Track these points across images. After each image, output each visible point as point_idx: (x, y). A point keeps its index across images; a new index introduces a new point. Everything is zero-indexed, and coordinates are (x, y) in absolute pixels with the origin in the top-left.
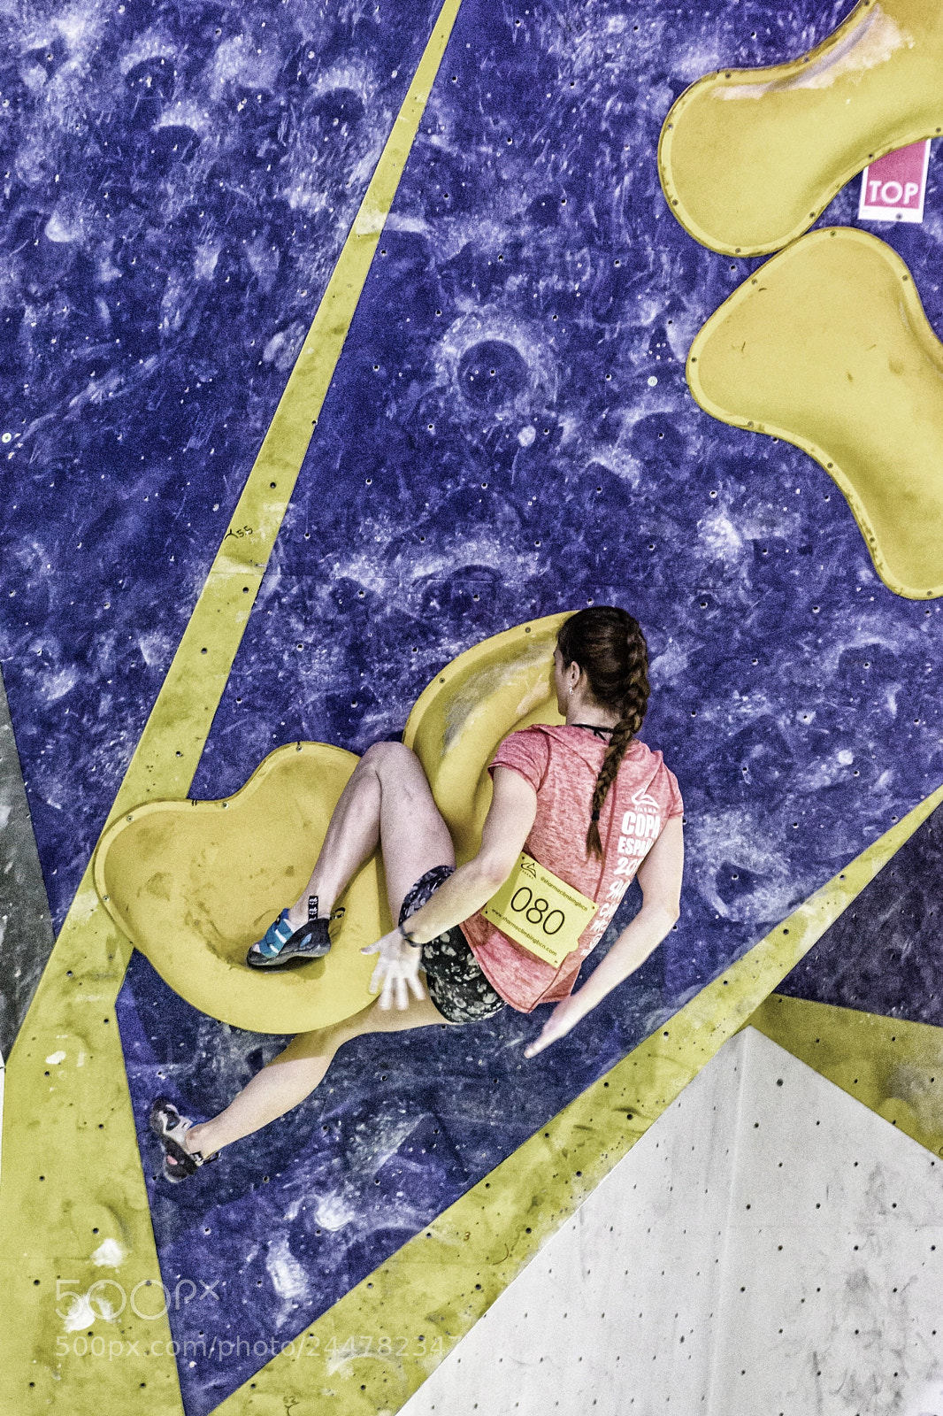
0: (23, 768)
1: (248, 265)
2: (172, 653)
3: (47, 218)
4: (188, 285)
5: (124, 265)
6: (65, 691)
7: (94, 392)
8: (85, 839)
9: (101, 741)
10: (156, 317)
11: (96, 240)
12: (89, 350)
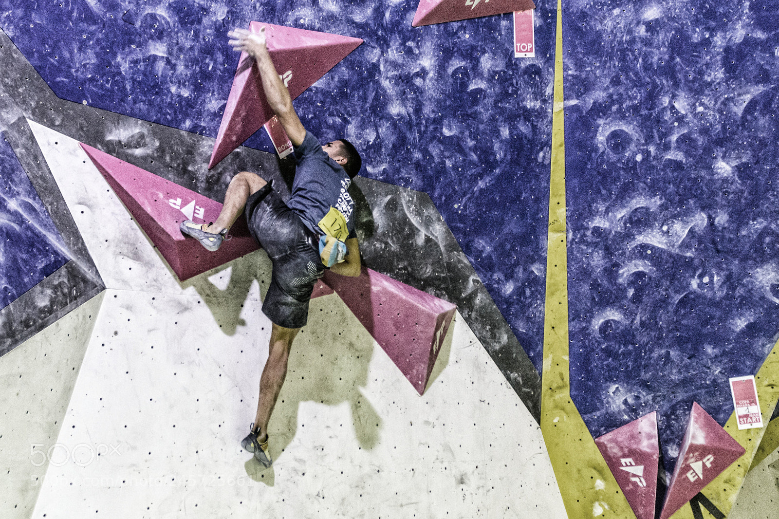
0: (506, 320)
1: (520, 131)
2: (545, 270)
3: (442, 128)
4: (501, 141)
5: (475, 139)
6: (511, 290)
7: (481, 184)
8: (539, 341)
9: (531, 305)
10: (494, 154)
11: (462, 133)
12: (474, 171)
